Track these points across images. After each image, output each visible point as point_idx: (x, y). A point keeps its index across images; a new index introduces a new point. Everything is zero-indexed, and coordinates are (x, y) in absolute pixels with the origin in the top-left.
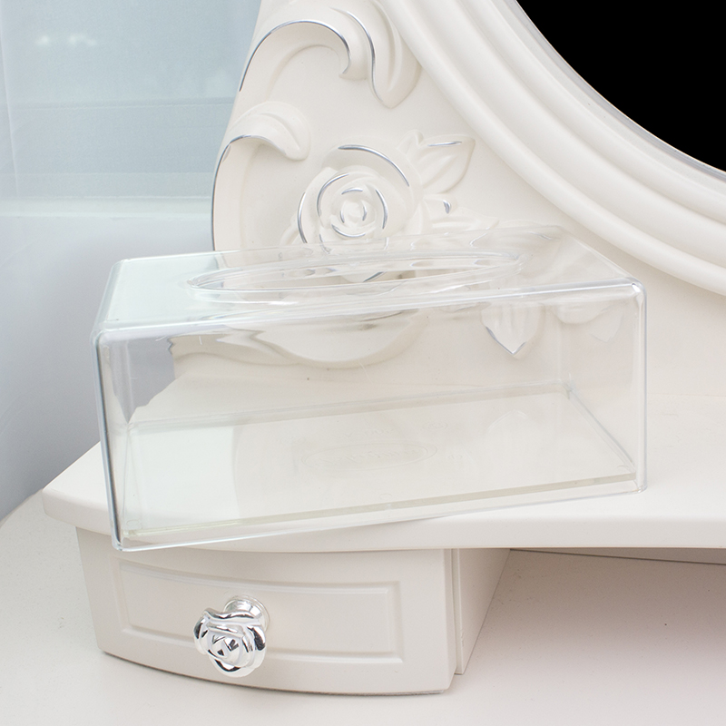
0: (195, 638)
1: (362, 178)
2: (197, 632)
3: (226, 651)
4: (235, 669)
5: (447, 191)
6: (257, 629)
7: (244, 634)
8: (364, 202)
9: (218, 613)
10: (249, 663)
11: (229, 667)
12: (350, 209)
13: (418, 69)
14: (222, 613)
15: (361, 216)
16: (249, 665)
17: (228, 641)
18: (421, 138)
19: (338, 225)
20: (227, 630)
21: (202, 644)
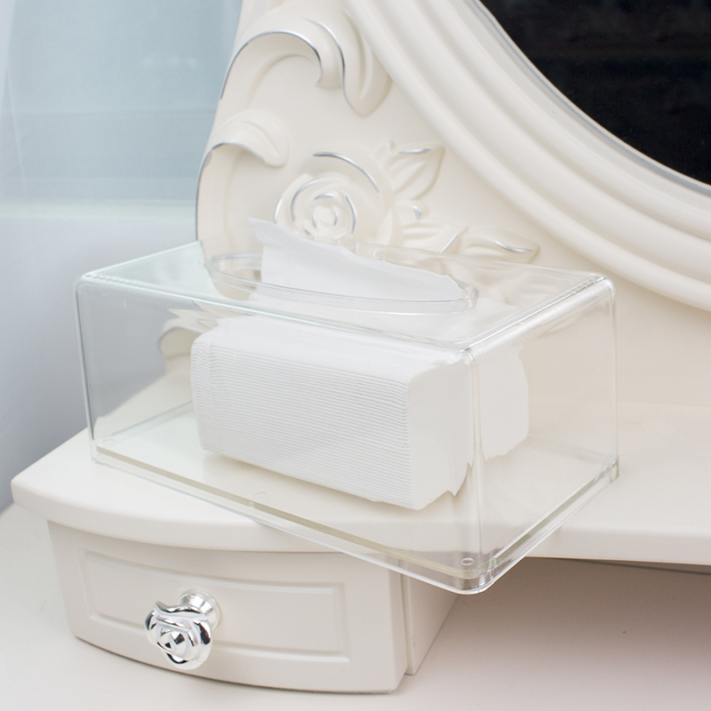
0: (146, 629)
1: (334, 184)
2: (148, 622)
3: (173, 644)
4: (184, 662)
5: (418, 198)
6: (204, 625)
7: (191, 628)
8: (335, 208)
9: (165, 606)
10: (197, 657)
11: (179, 660)
12: (322, 214)
13: (388, 82)
14: (169, 607)
15: (332, 221)
16: (196, 658)
17: (175, 635)
18: (393, 146)
19: (310, 229)
20: (174, 624)
21: (152, 635)
